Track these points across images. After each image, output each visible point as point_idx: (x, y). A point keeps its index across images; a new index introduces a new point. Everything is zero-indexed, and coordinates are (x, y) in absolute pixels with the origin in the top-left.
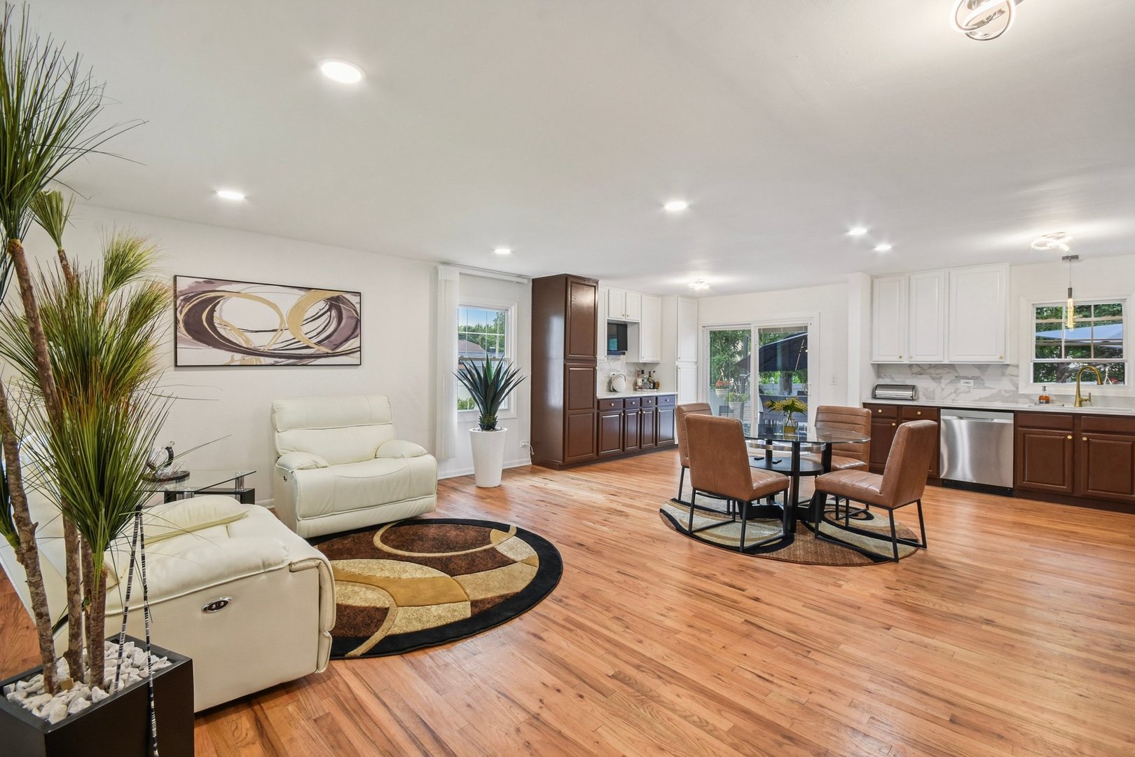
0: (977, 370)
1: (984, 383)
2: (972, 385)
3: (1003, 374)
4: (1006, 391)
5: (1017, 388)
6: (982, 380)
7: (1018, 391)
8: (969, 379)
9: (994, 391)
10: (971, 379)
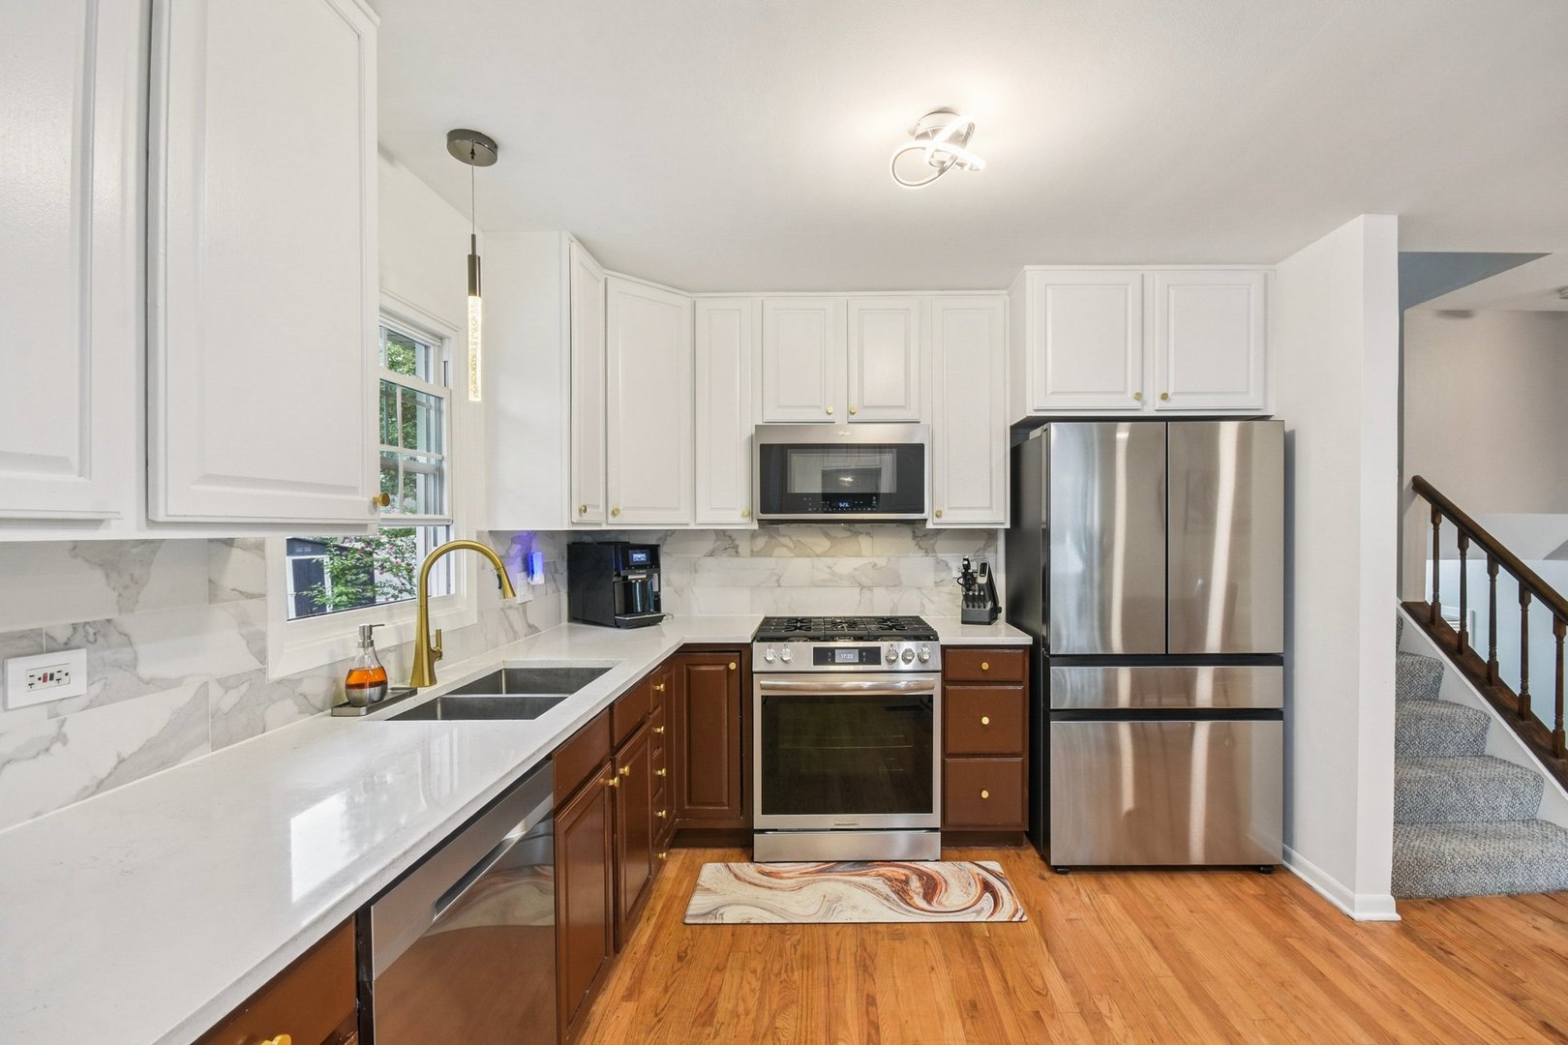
0: (98, 575)
1: (134, 664)
2: (77, 685)
3: (213, 592)
4: (226, 684)
5: (262, 656)
6: (128, 640)
7: (263, 671)
8: (53, 646)
9: (182, 697)
10: (67, 646)
